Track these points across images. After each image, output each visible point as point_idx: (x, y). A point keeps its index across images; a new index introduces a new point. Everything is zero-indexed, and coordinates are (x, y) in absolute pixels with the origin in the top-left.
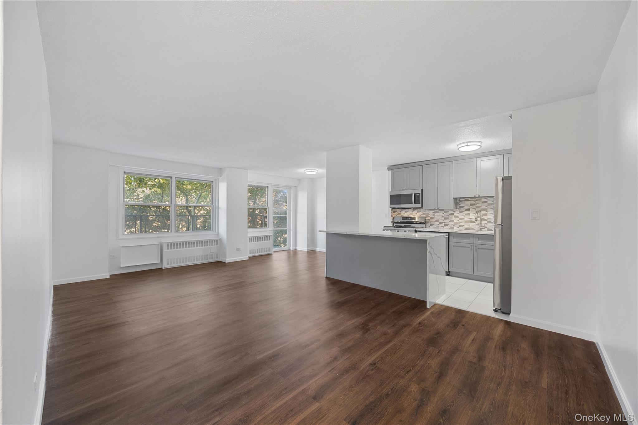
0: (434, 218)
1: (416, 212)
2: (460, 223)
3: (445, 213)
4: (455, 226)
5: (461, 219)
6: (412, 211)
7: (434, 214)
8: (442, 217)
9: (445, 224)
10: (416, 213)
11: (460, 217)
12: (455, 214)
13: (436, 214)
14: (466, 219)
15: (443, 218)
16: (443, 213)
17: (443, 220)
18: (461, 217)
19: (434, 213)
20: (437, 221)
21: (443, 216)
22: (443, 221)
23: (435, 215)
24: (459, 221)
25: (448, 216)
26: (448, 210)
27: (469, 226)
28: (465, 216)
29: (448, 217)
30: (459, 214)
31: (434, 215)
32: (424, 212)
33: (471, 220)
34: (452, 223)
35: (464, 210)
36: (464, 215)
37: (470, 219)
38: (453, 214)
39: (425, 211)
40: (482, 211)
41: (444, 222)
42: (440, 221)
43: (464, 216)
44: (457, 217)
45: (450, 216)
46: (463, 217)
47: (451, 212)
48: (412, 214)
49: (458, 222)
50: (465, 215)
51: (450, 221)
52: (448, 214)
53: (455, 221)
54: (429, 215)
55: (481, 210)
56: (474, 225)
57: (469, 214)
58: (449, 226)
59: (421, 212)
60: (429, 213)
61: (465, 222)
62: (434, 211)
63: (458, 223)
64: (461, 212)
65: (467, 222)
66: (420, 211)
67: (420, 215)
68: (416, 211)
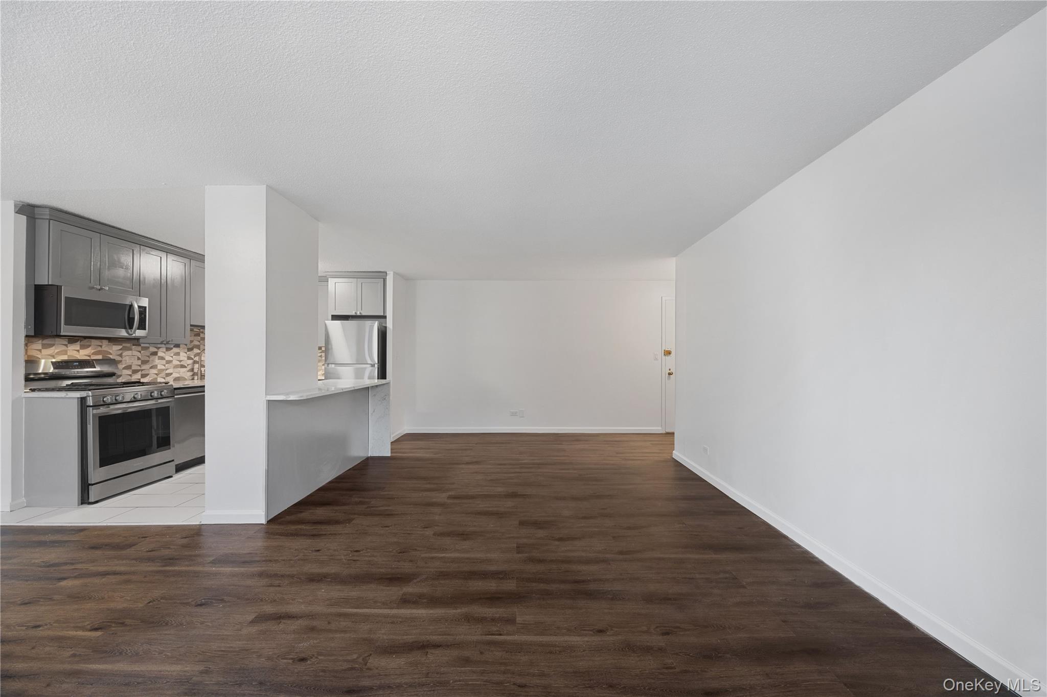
0: (121, 361)
1: (78, 348)
2: (167, 369)
3: (142, 352)
4: (160, 375)
5: (169, 362)
6: (66, 345)
7: (122, 353)
8: (139, 359)
9: (144, 372)
10: (78, 351)
11: (166, 359)
12: (160, 354)
13: (126, 353)
14: (176, 363)
15: (139, 362)
16: (140, 352)
17: (140, 366)
18: (168, 358)
19: (121, 351)
20: (128, 367)
21: (140, 357)
22: (139, 368)
23: (124, 354)
24: (165, 365)
25: (148, 357)
26: (148, 345)
27: (179, 373)
28: (174, 357)
29: (147, 359)
30: (165, 353)
31: (121, 355)
32: (99, 349)
33: (182, 363)
34: (154, 371)
35: (172, 347)
36: (172, 355)
37: (180, 361)
38: (155, 354)
39: (101, 346)
40: (195, 349)
41: (142, 370)
42: (134, 368)
43: (172, 357)
44: (162, 358)
45: (152, 358)
46: (171, 359)
47: (153, 349)
48: (65, 353)
49: (163, 367)
50: (174, 355)
51: (151, 368)
52: (147, 353)
53: (160, 367)
54: (111, 354)
55: (193, 347)
56: (184, 372)
57: (178, 354)
58: (150, 377)
59: (90, 348)
60: (111, 351)
61: (174, 368)
62: (120, 347)
63: (163, 370)
64: (168, 349)
65: (176, 367)
66: (89, 346)
67: (90, 356)
68: (77, 346)
